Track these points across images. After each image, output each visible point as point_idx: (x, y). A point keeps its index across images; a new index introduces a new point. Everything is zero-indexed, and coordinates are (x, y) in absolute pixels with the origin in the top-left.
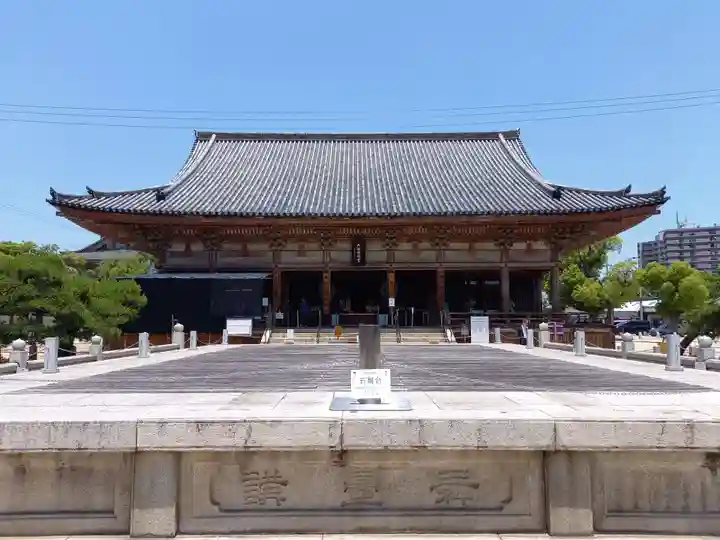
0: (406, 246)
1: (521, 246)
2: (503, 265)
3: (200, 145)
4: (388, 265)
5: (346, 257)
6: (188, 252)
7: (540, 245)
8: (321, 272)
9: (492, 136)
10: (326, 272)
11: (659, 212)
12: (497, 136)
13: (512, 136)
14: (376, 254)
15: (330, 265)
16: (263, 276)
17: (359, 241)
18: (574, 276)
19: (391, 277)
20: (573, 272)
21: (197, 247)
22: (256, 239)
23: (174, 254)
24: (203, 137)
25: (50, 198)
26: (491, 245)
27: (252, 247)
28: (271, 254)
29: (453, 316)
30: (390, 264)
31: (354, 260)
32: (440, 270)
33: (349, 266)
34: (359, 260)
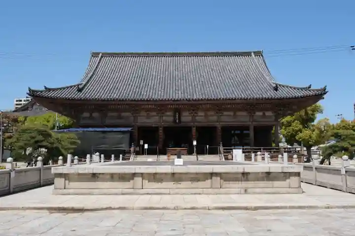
0: (201, 114)
1: (260, 114)
2: (250, 123)
3: (93, 59)
4: (192, 124)
5: (171, 119)
6: (91, 118)
7: (268, 113)
8: (158, 127)
9: (248, 54)
10: (161, 127)
11: (324, 98)
12: (251, 54)
13: (258, 54)
14: (186, 117)
15: (163, 124)
16: (130, 129)
17: (176, 112)
18: (297, 127)
19: (194, 130)
20: (297, 125)
21: (95, 115)
22: (125, 111)
23: (84, 118)
24: (95, 55)
25: (29, 92)
26: (244, 113)
27: (123, 114)
28: (132, 118)
29: (224, 149)
30: (194, 122)
31: (175, 121)
32: (218, 126)
33: (172, 124)
34: (177, 121)
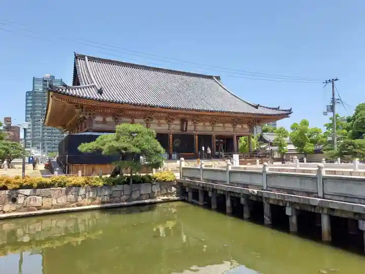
0: (201, 124)
2: (235, 133)
3: (79, 61)
5: (178, 127)
6: (104, 122)
7: (245, 126)
8: (167, 134)
9: (211, 77)
10: (170, 134)
12: (213, 78)
13: (218, 78)
14: (190, 127)
15: (172, 131)
17: (183, 121)
19: (196, 137)
21: (109, 119)
22: (139, 117)
23: (97, 122)
24: (80, 57)
30: (196, 131)
31: (182, 130)
32: (214, 135)
33: (180, 132)
34: (184, 129)
